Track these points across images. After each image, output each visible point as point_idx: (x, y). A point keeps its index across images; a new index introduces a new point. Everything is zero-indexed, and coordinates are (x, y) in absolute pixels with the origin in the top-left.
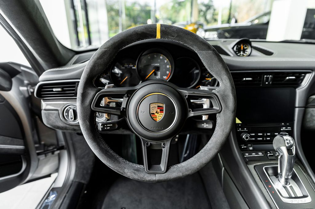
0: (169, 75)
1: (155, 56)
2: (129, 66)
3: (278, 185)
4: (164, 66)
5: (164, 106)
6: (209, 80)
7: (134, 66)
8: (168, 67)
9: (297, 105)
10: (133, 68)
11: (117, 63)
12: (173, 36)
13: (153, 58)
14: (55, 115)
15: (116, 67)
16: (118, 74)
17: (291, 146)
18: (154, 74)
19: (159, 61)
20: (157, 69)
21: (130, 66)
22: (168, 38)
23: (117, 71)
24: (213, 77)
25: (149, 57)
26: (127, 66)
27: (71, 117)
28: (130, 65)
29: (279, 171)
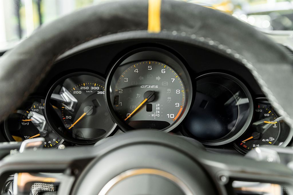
0: (181, 109)
1: (150, 68)
2: (90, 90)
4: (169, 90)
7: (101, 90)
8: (178, 92)
10: (99, 93)
11: (68, 81)
12: (191, 27)
13: (144, 72)
15: (64, 89)
16: (68, 104)
18: (145, 108)
19: (158, 78)
20: (154, 96)
21: (93, 88)
22: (178, 30)
23: (66, 96)
24: (278, 116)
25: (136, 71)
26: (87, 88)
28: (94, 86)
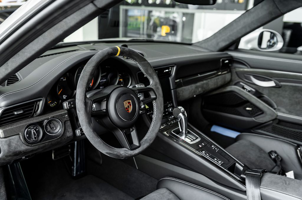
3: (183, 138)
5: (131, 101)
6: (121, 81)
9: (172, 88)
10: (64, 80)
14: (16, 140)
17: (184, 112)
27: (35, 136)
29: (181, 130)
